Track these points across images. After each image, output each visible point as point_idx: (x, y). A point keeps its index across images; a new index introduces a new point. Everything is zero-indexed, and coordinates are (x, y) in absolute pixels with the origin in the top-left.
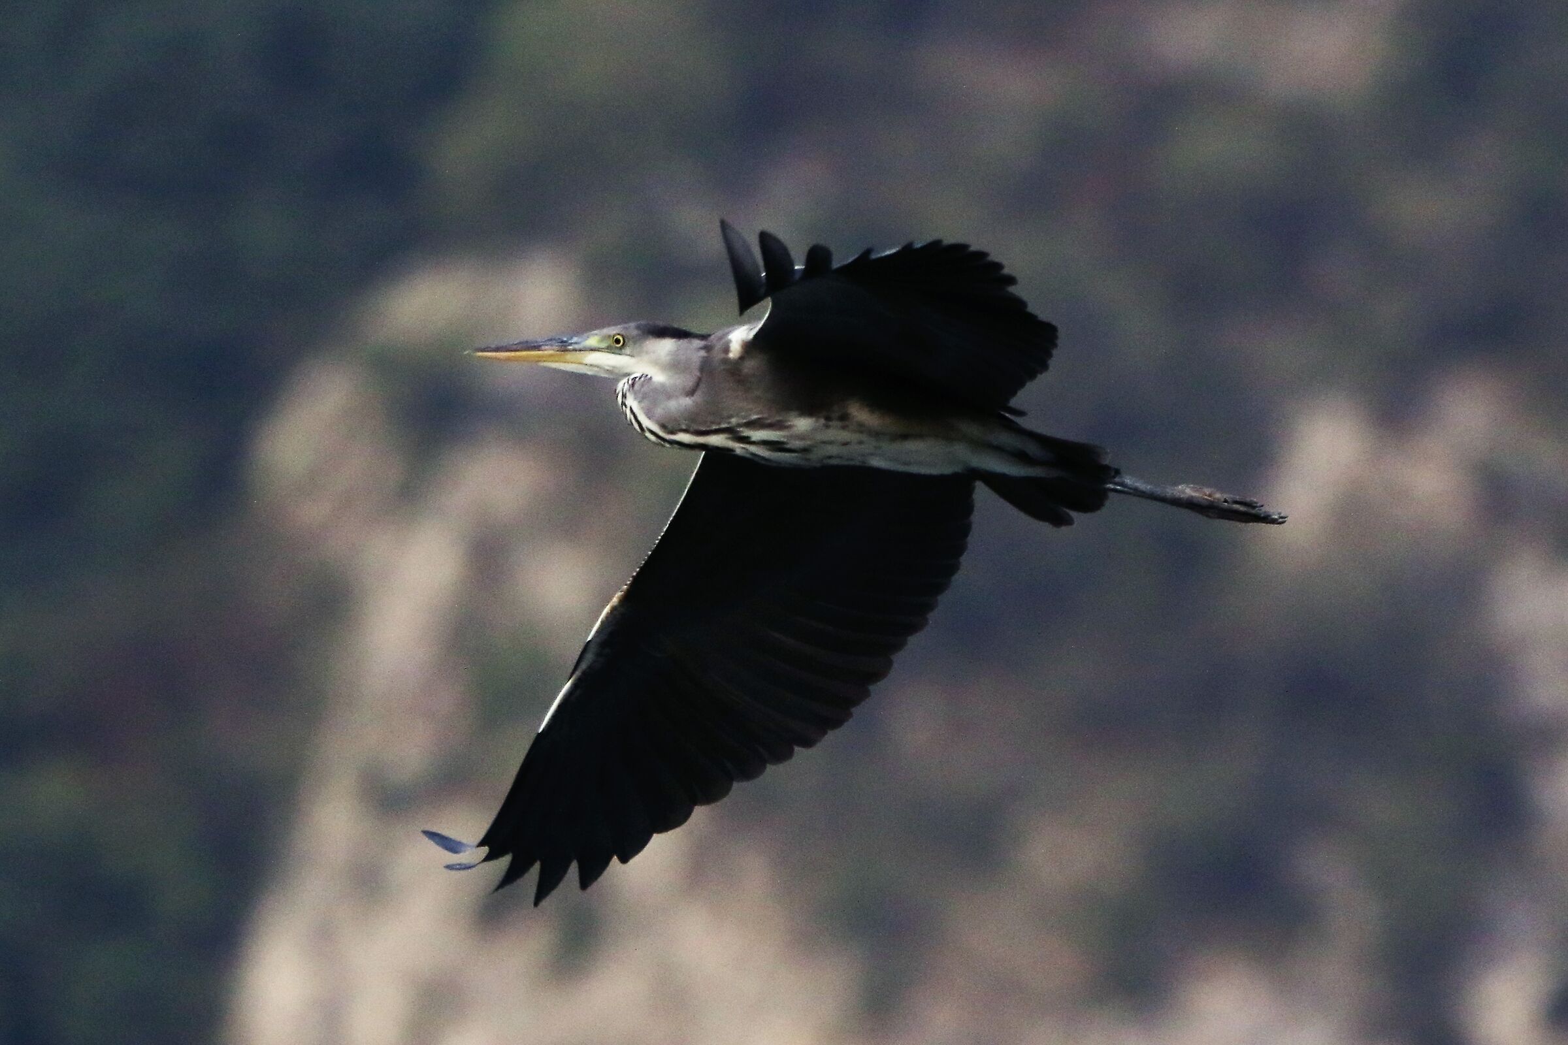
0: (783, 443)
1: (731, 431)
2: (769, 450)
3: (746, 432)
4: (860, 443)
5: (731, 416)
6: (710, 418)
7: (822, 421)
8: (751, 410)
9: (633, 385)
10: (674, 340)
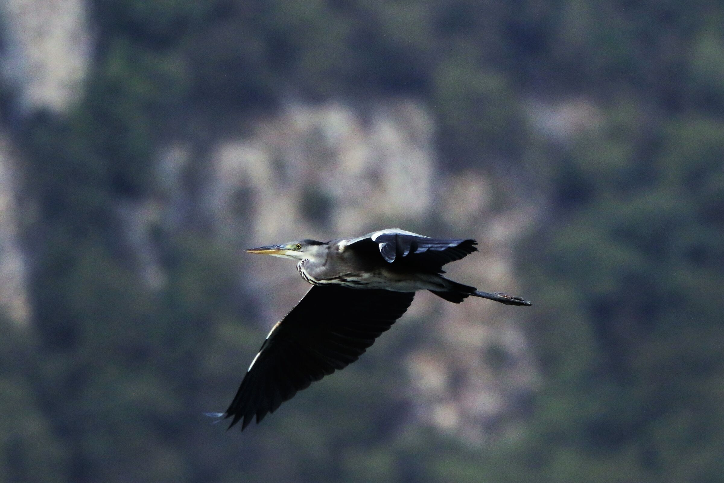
0: (358, 281)
1: (341, 278)
2: (353, 284)
3: (346, 278)
4: (385, 283)
5: (339, 273)
6: (332, 274)
7: (372, 275)
8: (347, 270)
9: (303, 264)
10: (317, 246)
